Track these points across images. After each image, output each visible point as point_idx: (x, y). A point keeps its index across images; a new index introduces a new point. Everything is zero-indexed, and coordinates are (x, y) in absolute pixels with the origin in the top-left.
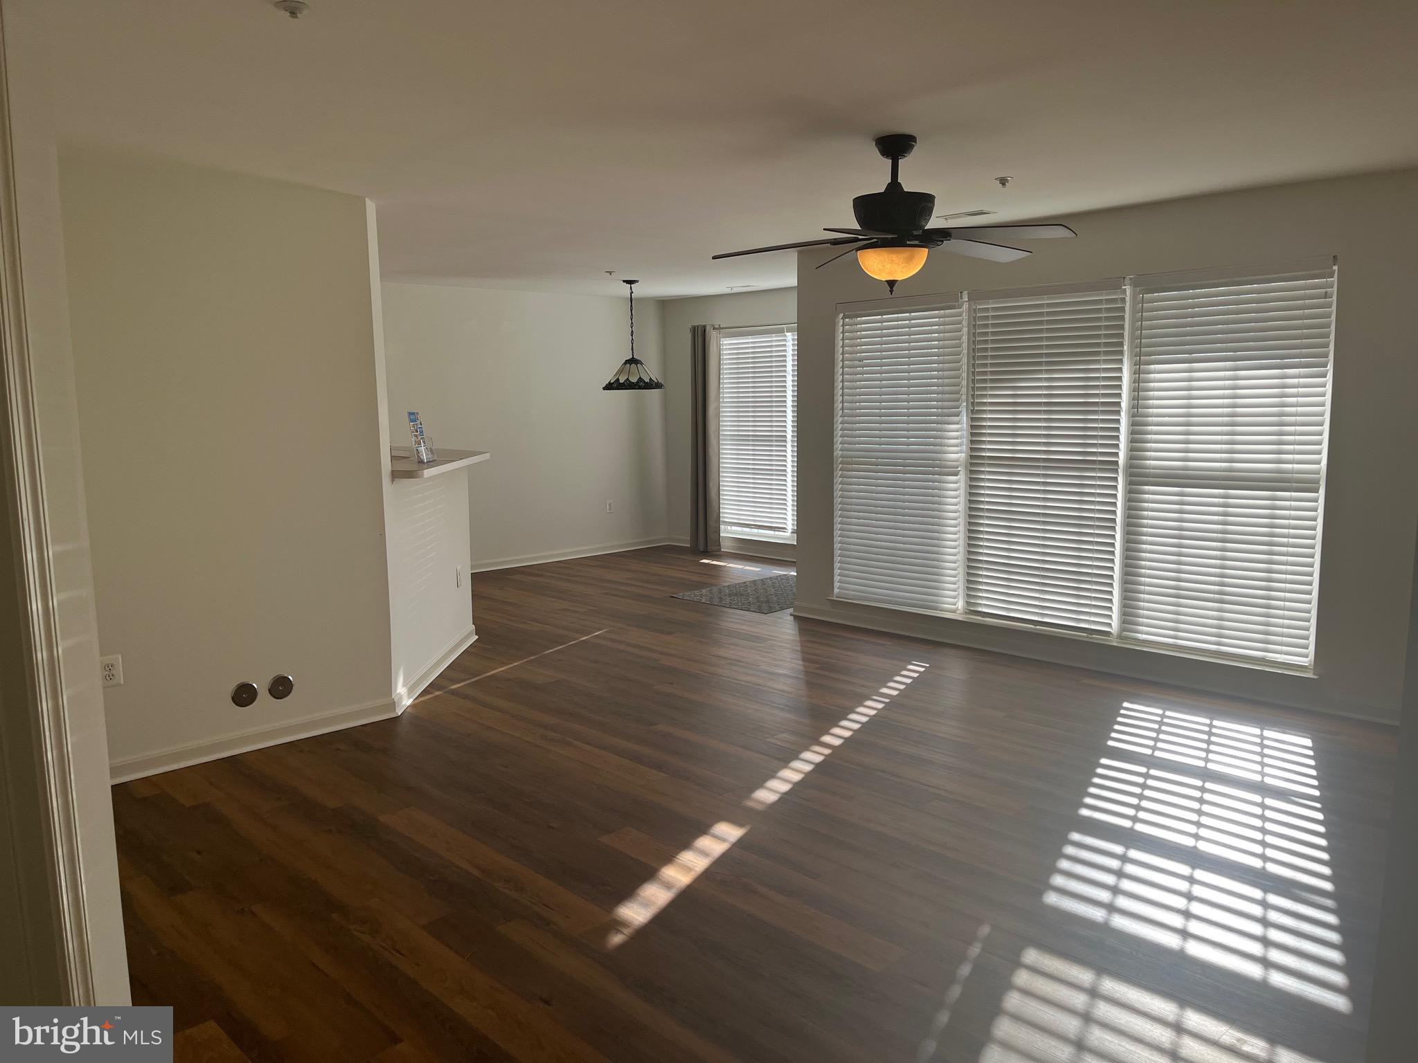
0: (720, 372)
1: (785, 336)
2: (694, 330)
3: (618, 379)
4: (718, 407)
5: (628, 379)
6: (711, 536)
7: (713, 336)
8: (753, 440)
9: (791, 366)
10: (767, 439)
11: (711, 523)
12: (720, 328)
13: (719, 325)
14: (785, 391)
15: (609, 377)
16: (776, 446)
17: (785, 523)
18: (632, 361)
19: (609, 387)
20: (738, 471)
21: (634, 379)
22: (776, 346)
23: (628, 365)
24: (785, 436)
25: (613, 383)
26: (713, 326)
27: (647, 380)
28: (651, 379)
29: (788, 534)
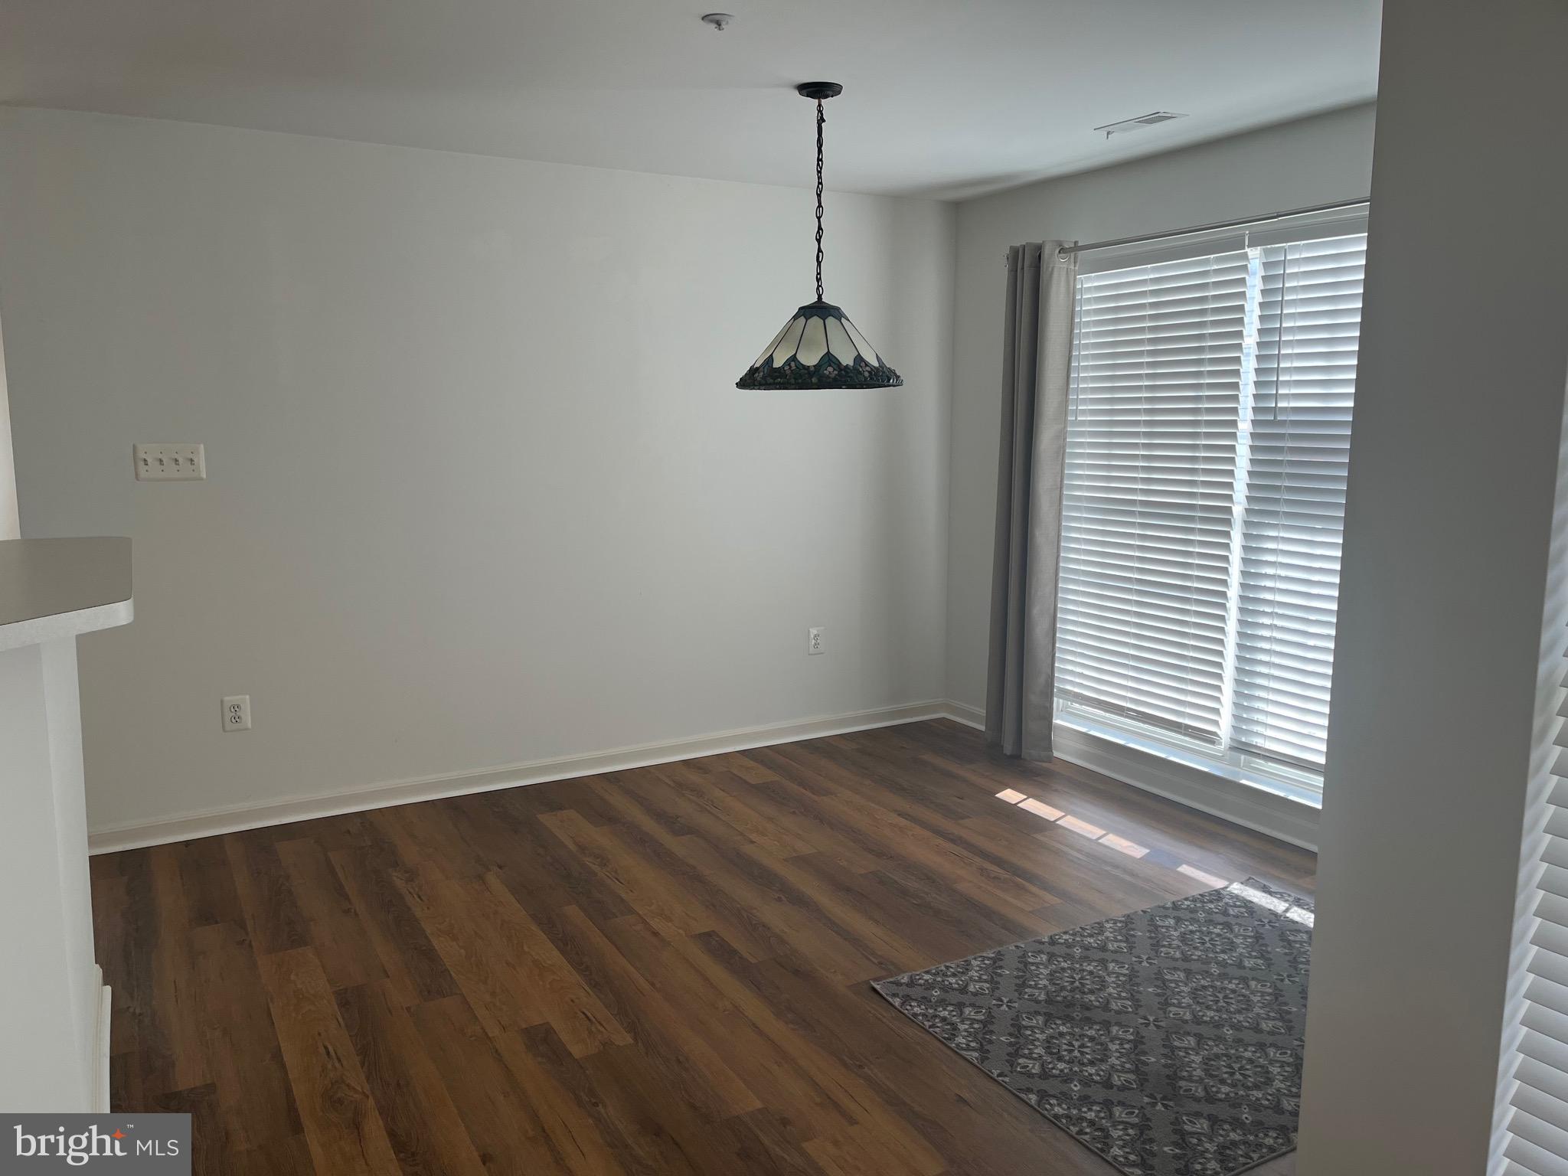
0: (1070, 352)
1: (1245, 256)
2: (1016, 256)
3: (770, 359)
4: (1062, 435)
5: (794, 358)
6: (1031, 726)
7: (1058, 267)
8: (1142, 514)
9: (1255, 334)
10: (1183, 514)
11: (1033, 698)
12: (1077, 248)
13: (1076, 243)
14: (1235, 398)
15: (752, 357)
16: (1203, 532)
17: (1216, 723)
18: (819, 310)
19: (752, 380)
20: (1103, 580)
21: (810, 358)
22: (1217, 284)
23: (802, 320)
24: (1229, 510)
25: (757, 369)
26: (1060, 244)
27: (847, 360)
28: (859, 359)
29: (1223, 747)
